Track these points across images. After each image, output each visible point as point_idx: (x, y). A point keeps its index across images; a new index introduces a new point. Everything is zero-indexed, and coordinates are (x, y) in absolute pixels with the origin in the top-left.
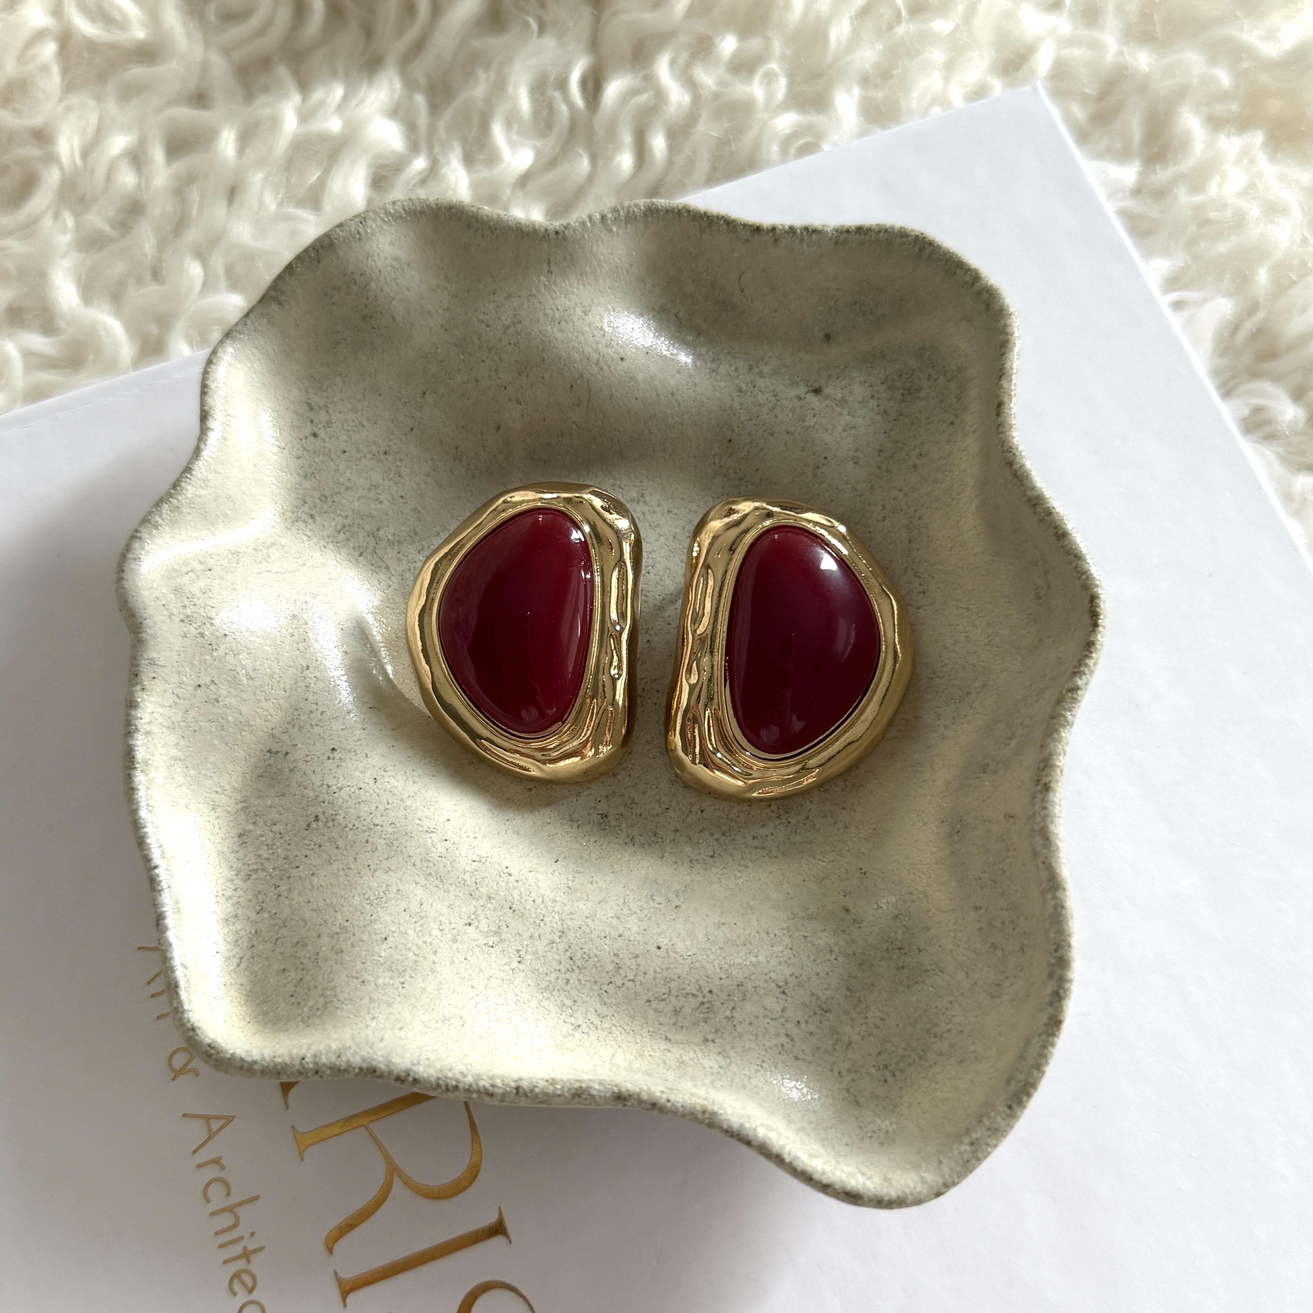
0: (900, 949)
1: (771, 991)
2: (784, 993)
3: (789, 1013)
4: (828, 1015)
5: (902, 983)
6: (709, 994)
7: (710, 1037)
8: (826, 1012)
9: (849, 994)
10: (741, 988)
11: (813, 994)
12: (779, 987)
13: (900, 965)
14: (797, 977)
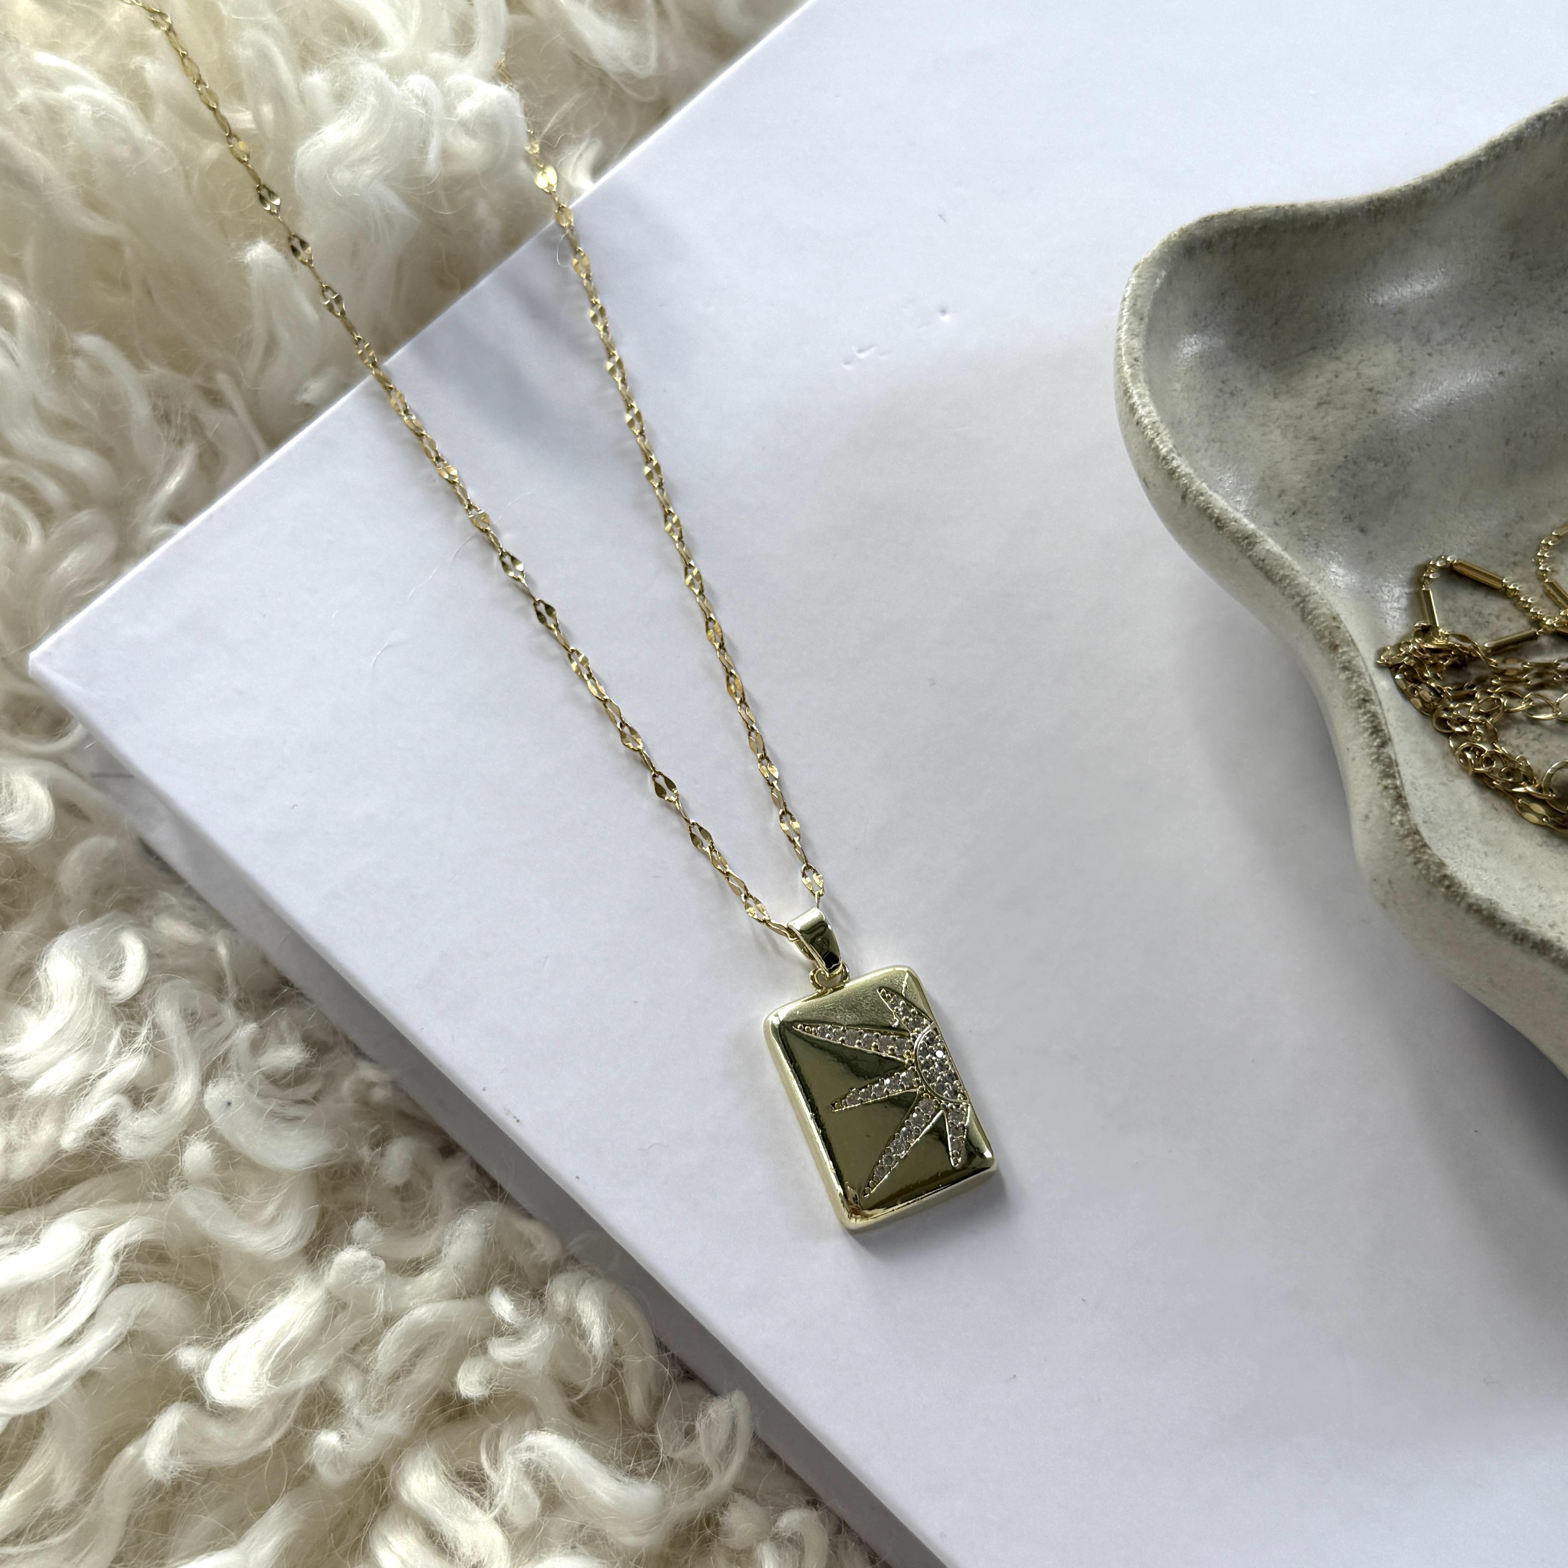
0: (1294, 513)
1: (1382, 384)
2: (1370, 390)
3: (1353, 374)
4: (1315, 403)
5: (1271, 479)
6: (1430, 351)
7: (1400, 316)
8: (1319, 404)
9: (1311, 435)
10: (1408, 372)
11: (1344, 408)
12: (1378, 392)
13: (1283, 497)
14: (1369, 413)
